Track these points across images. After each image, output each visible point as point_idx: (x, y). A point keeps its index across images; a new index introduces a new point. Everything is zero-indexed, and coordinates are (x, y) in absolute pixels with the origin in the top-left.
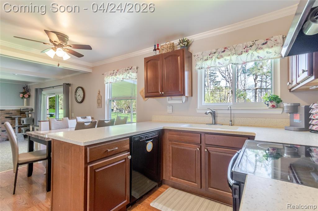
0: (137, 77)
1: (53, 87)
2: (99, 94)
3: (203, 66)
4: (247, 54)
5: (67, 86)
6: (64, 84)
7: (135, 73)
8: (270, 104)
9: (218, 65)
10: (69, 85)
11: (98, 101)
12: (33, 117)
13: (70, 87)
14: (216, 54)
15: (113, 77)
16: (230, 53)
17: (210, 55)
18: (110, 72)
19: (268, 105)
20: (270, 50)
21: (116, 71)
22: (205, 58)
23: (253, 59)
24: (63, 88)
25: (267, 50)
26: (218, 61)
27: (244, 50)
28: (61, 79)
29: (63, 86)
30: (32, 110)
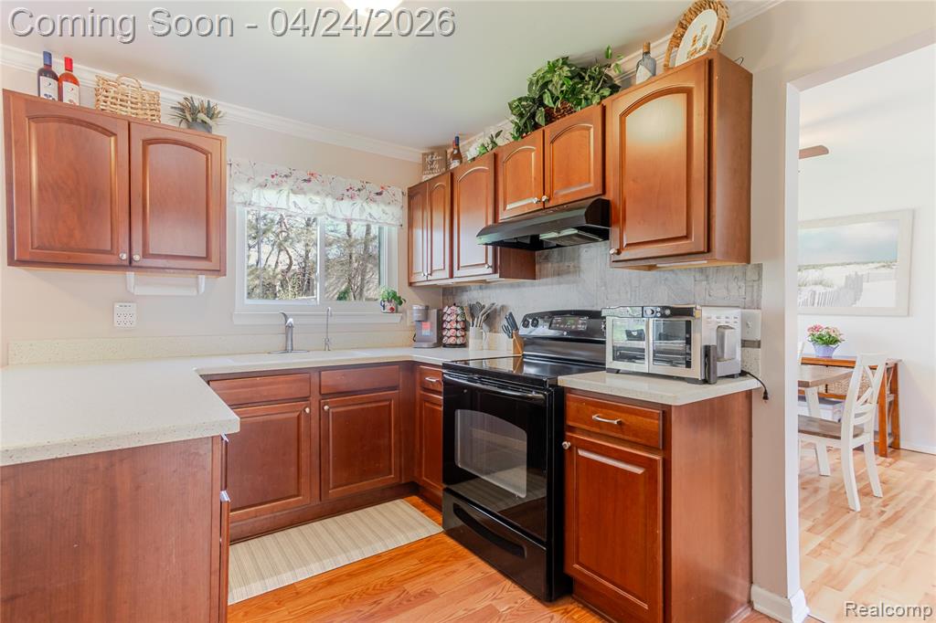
3: (254, 200)
4: (351, 202)
8: (388, 306)
9: (293, 209)
14: (291, 181)
16: (319, 188)
17: (273, 176)
19: (384, 306)
20: (387, 209)
22: (261, 180)
23: (364, 217)
25: (382, 206)
26: (293, 198)
27: (346, 193)
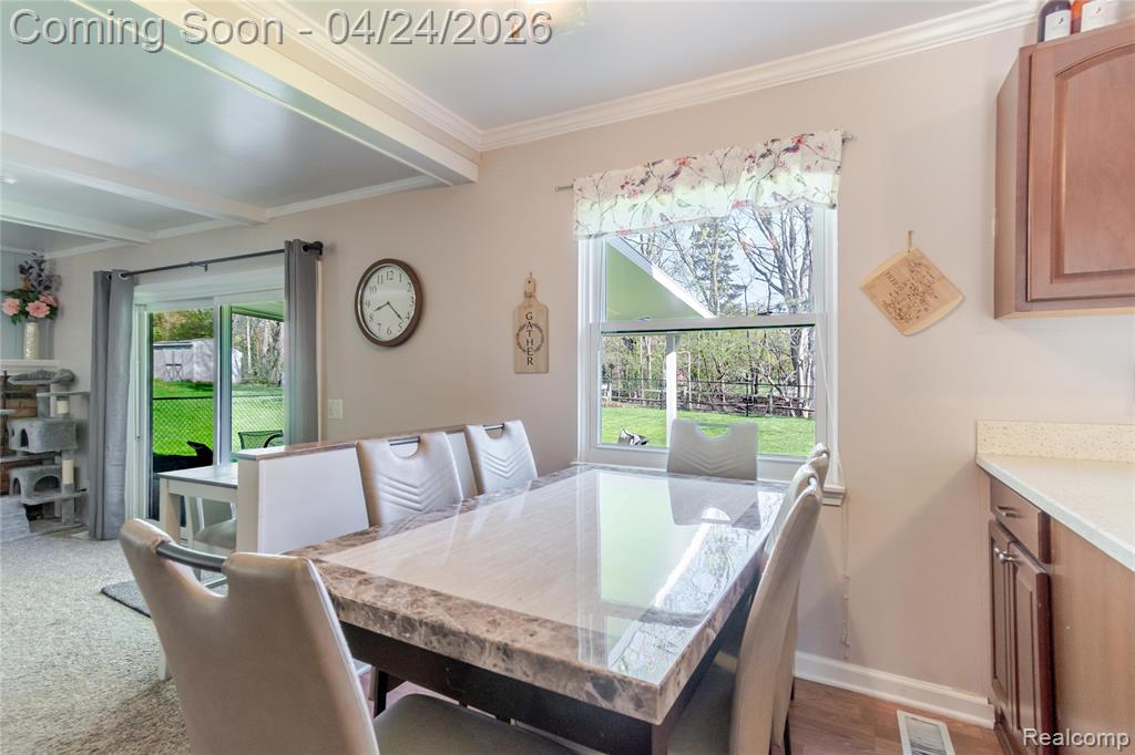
0: (835, 196)
1: (205, 264)
2: (529, 295)
5: (306, 255)
6: (289, 244)
7: (823, 168)
10: (316, 249)
11: (524, 333)
12: (79, 413)
13: (319, 263)
15: (641, 200)
18: (617, 175)
21: (668, 166)
24: (282, 269)
28: (257, 224)
29: (283, 255)
30: (69, 381)
